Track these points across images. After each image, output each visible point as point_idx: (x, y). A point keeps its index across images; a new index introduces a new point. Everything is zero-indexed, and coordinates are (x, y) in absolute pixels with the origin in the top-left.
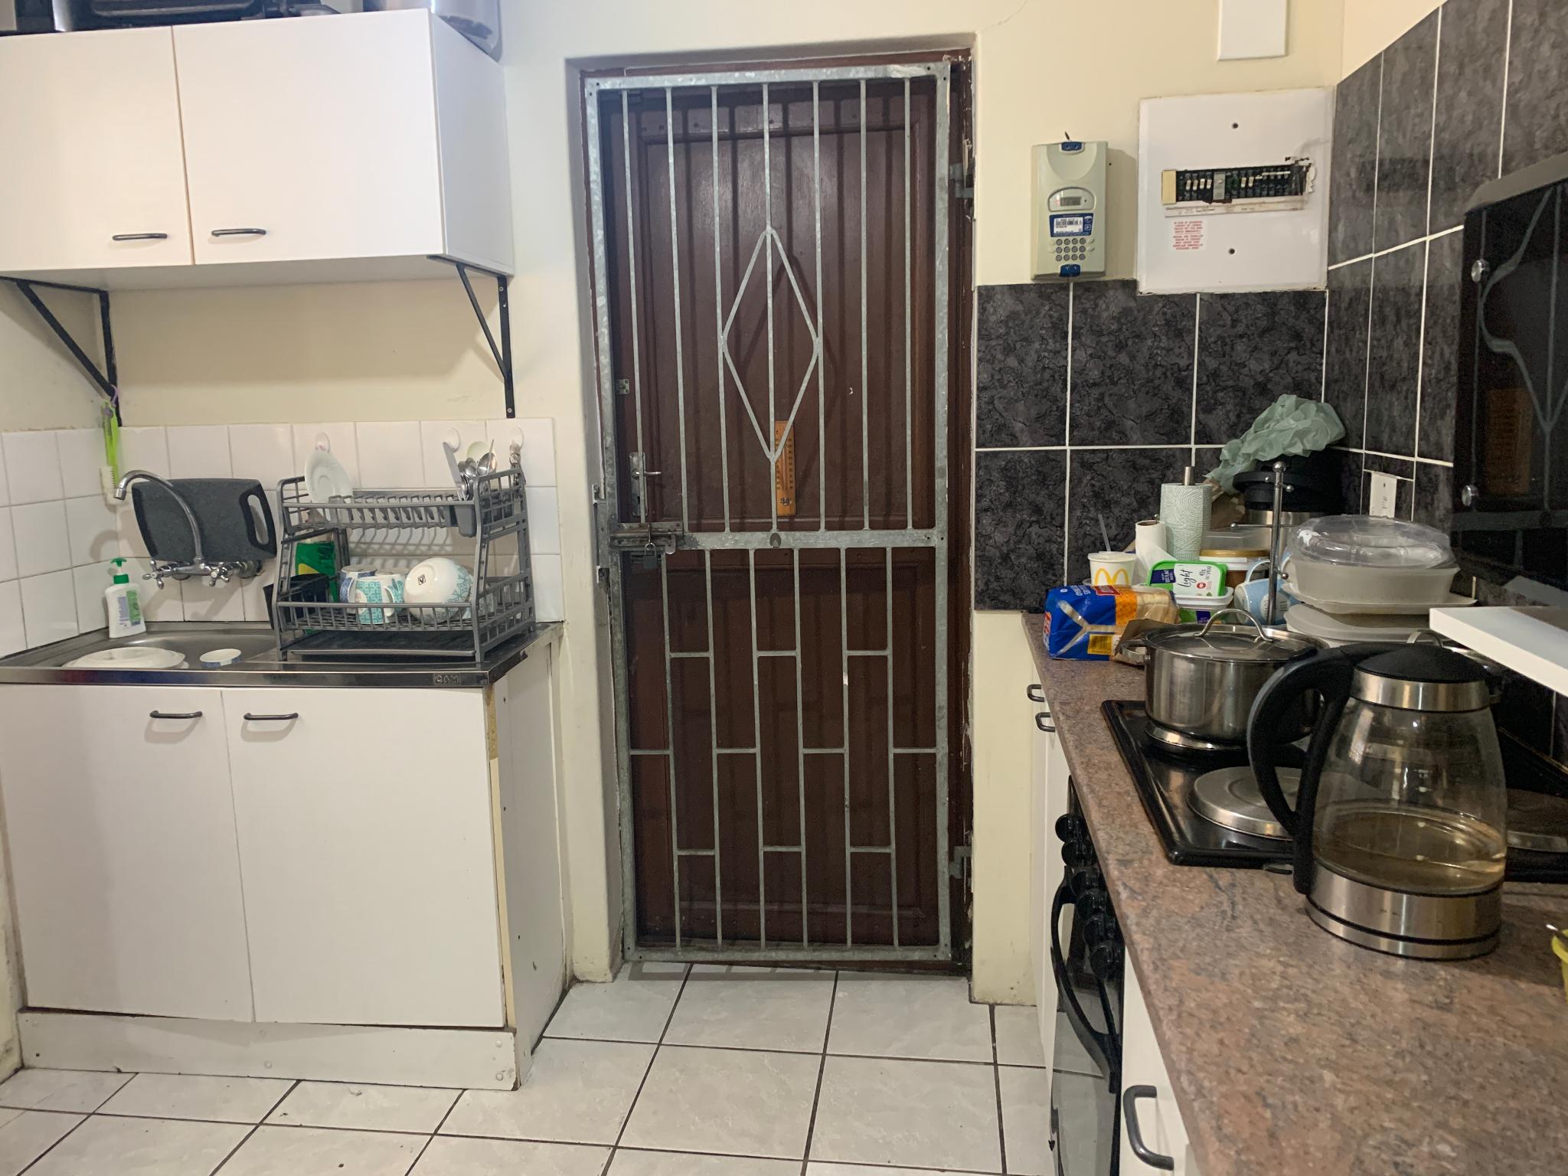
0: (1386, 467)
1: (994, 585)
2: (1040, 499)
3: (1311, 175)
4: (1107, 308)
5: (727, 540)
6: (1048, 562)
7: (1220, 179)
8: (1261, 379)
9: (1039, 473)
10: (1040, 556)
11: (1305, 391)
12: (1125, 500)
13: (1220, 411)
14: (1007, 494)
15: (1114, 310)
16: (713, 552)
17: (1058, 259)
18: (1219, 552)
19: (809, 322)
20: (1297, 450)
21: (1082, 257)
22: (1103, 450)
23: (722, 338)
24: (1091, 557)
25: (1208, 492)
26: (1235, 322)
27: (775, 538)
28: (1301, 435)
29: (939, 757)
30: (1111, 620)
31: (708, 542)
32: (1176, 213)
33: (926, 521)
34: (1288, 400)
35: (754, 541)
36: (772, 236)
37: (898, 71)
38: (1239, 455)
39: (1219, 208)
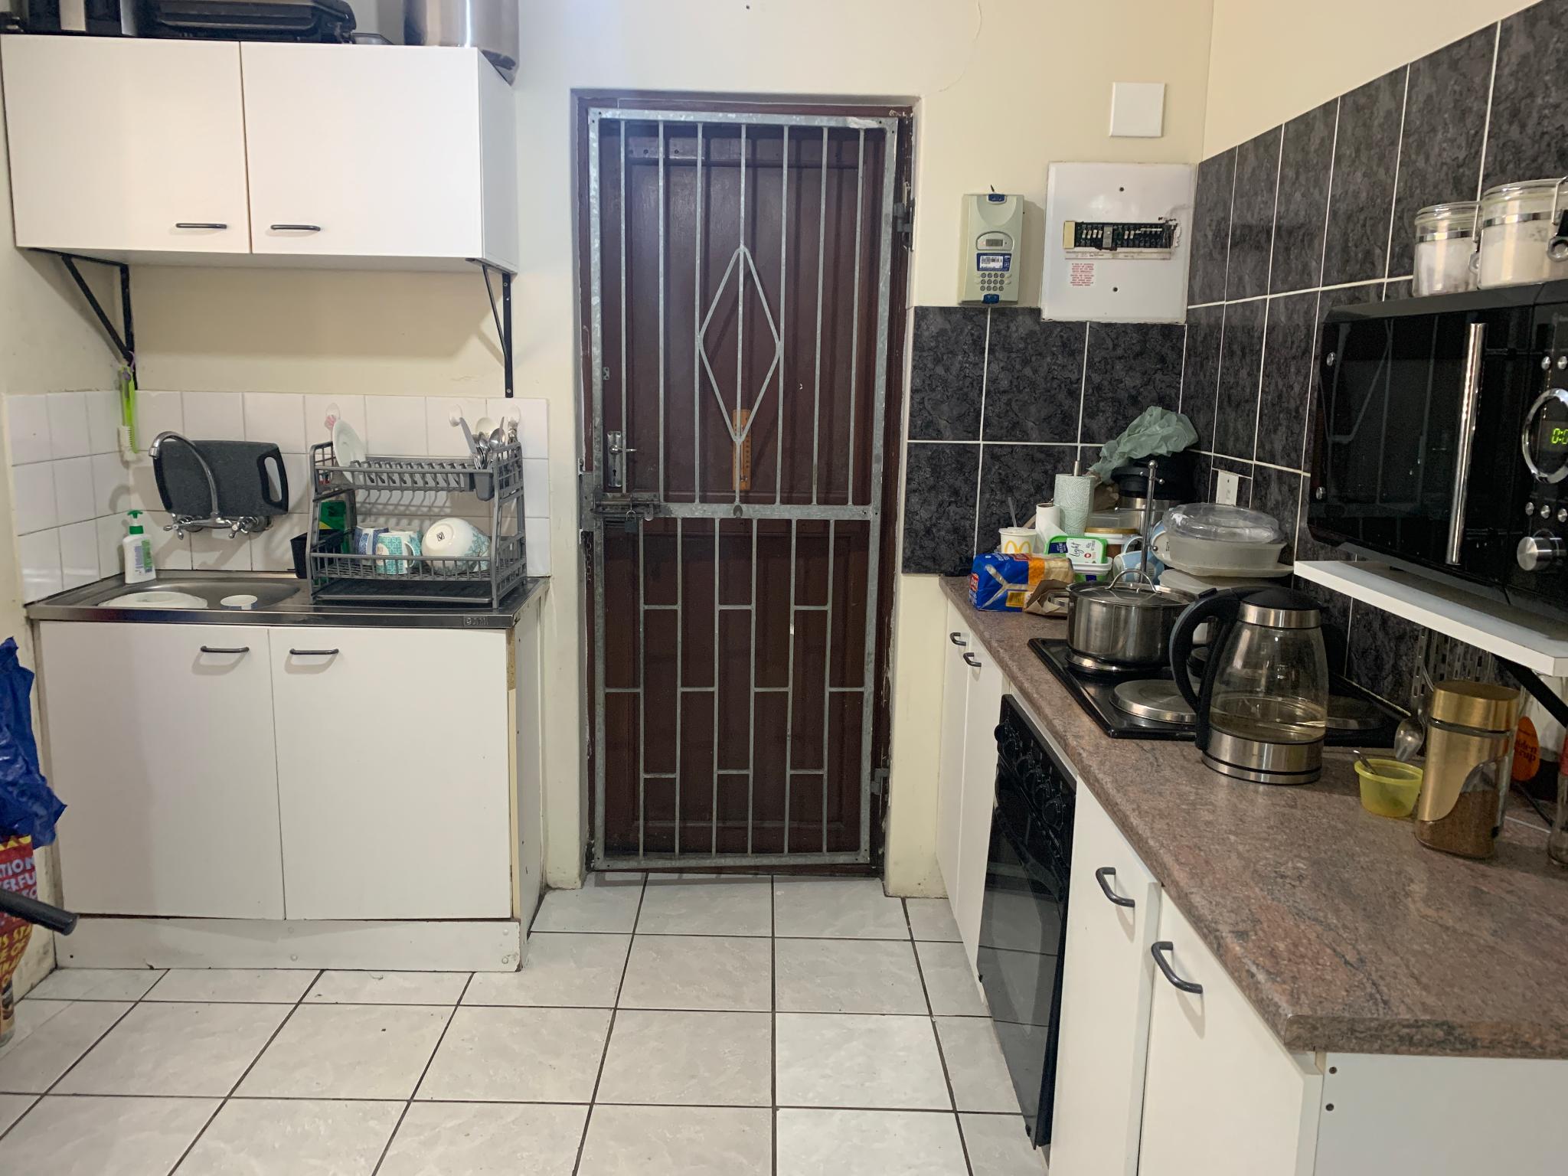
0: (1231, 467)
1: (919, 553)
2: (958, 484)
3: (1177, 232)
4: (1017, 331)
5: (697, 510)
6: (962, 536)
7: (1108, 231)
8: (1134, 393)
9: (958, 461)
10: (956, 530)
11: (1168, 405)
12: (1025, 487)
13: (1101, 418)
14: (932, 479)
15: (1022, 331)
16: (684, 520)
17: (982, 289)
18: (1100, 530)
19: (773, 328)
20: (1163, 451)
21: (1001, 289)
22: (1009, 445)
23: (699, 338)
24: (1002, 531)
25: (1093, 481)
26: (1115, 347)
27: (738, 509)
28: (1165, 439)
29: (866, 695)
30: (1025, 581)
31: (681, 511)
32: (1073, 256)
33: (863, 499)
34: (1156, 411)
35: (719, 512)
36: (745, 253)
37: (856, 123)
38: (1116, 453)
39: (1107, 254)
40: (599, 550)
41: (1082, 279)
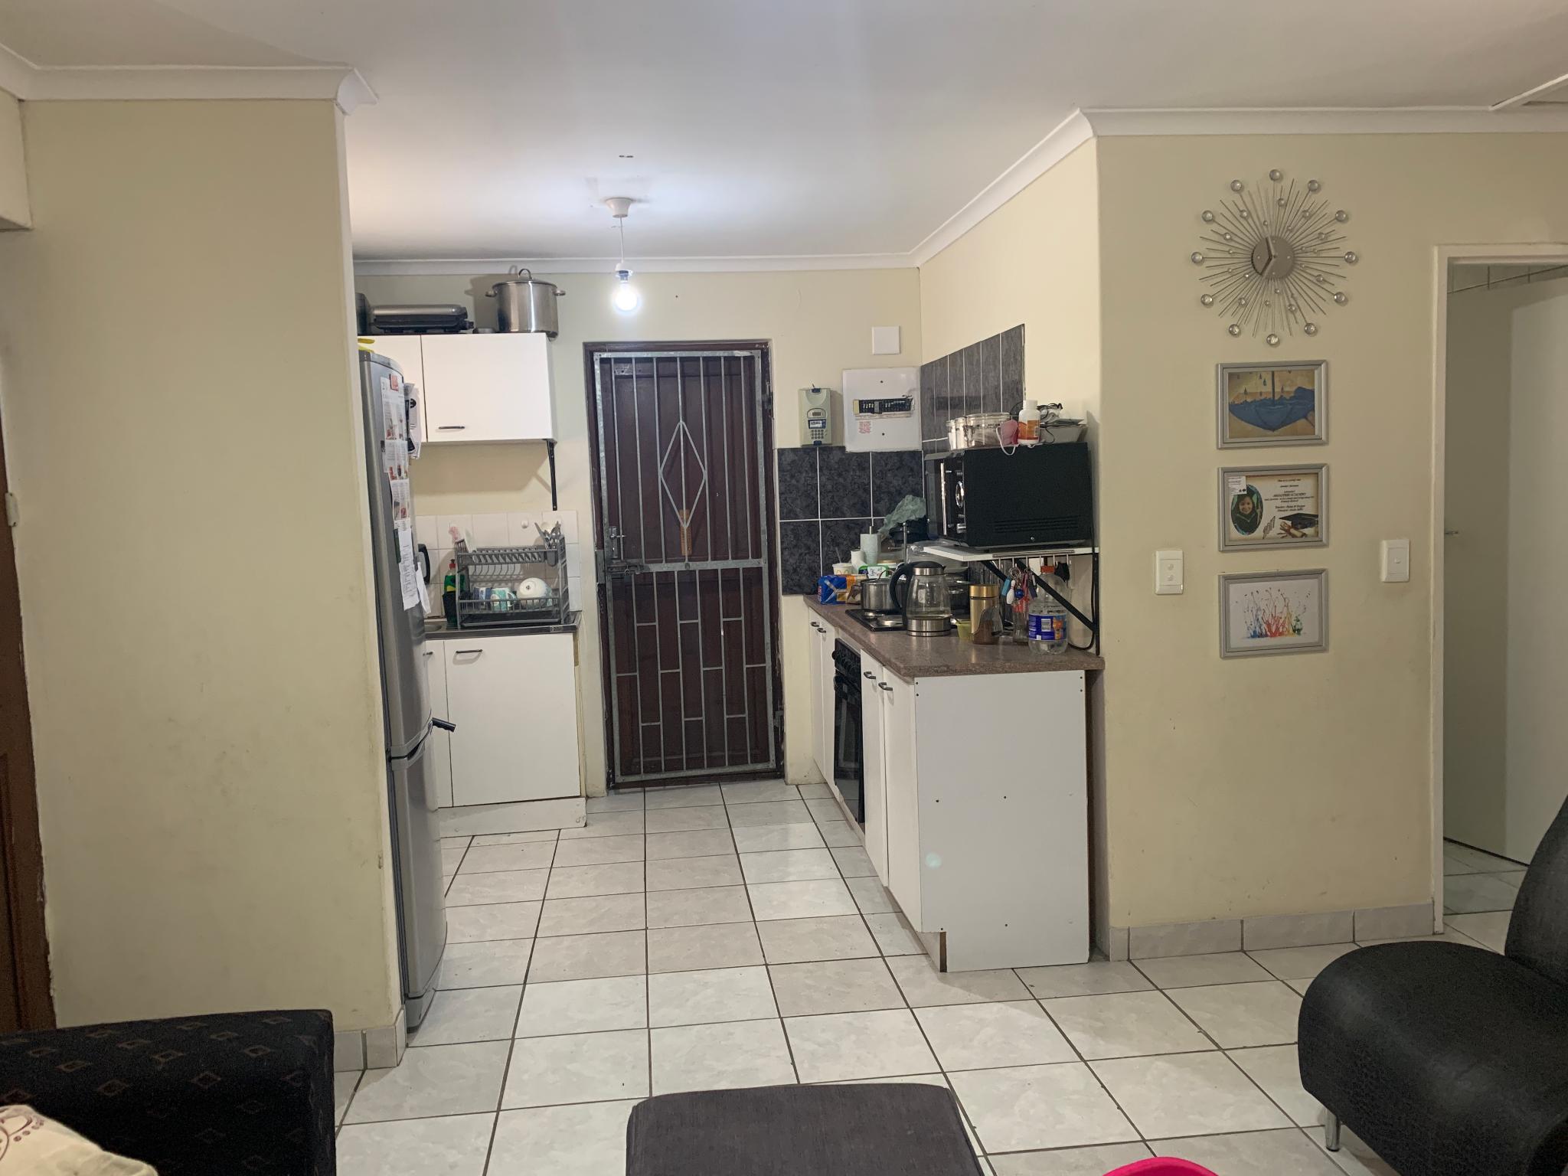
1: (791, 582)
2: (809, 543)
3: (913, 402)
4: (833, 459)
5: (664, 567)
6: (814, 572)
7: (877, 404)
8: (898, 488)
9: (808, 531)
10: (810, 569)
11: (916, 493)
12: (845, 543)
13: (883, 502)
14: (795, 542)
15: (837, 459)
16: (657, 573)
17: (812, 438)
18: (885, 561)
19: (701, 464)
20: (913, 518)
21: (822, 437)
22: (835, 520)
23: (660, 471)
24: (833, 566)
25: (879, 537)
26: (886, 464)
27: (687, 565)
28: (914, 512)
29: (767, 668)
30: (845, 587)
31: (655, 568)
32: (860, 418)
33: (757, 555)
34: (909, 497)
35: (677, 567)
36: (683, 424)
37: (739, 353)
38: (890, 521)
39: (877, 416)
40: (609, 593)
41: (865, 429)
